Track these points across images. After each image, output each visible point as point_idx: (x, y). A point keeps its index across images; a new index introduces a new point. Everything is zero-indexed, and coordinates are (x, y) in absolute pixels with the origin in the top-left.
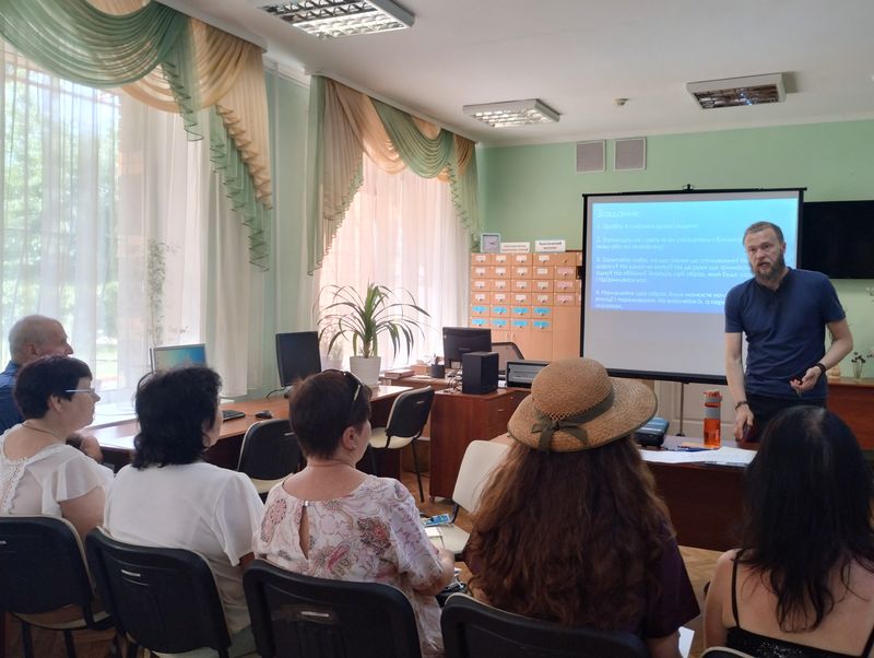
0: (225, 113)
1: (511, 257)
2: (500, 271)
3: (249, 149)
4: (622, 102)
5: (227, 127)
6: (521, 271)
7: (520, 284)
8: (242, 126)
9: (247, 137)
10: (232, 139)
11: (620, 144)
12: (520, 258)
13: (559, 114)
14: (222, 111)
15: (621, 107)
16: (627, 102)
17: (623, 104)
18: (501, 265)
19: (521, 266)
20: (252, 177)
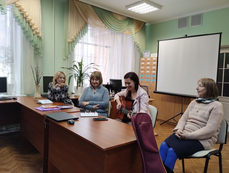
0: (18, 7)
1: (152, 58)
2: (148, 63)
3: (28, 17)
5: (20, 11)
6: (154, 63)
8: (25, 10)
9: (27, 14)
10: (23, 14)
11: (193, 17)
12: (154, 59)
13: (162, 6)
14: (17, 6)
18: (148, 61)
20: (31, 27)
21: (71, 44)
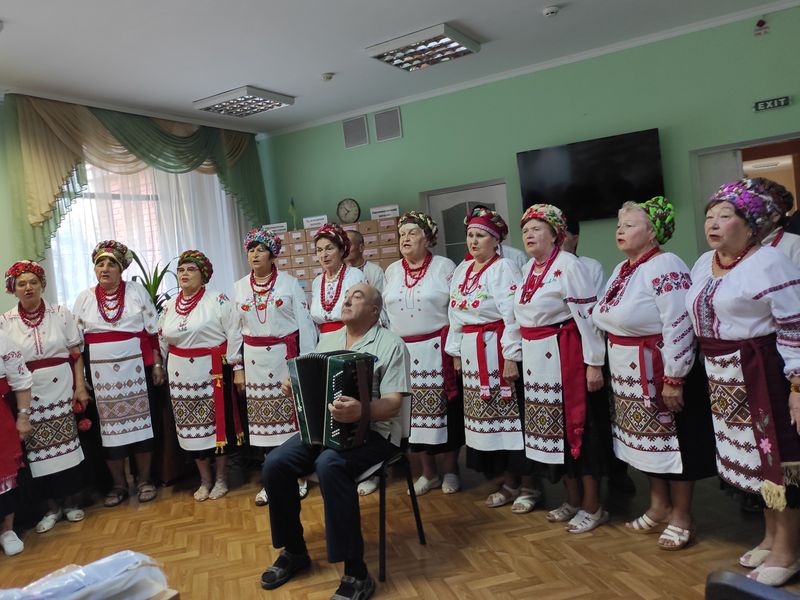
4: (330, 76)
6: (298, 247)
7: (299, 260)
11: (379, 116)
13: (293, 97)
15: (329, 82)
16: (334, 76)
17: (330, 78)
19: (297, 243)
21: (42, 228)
